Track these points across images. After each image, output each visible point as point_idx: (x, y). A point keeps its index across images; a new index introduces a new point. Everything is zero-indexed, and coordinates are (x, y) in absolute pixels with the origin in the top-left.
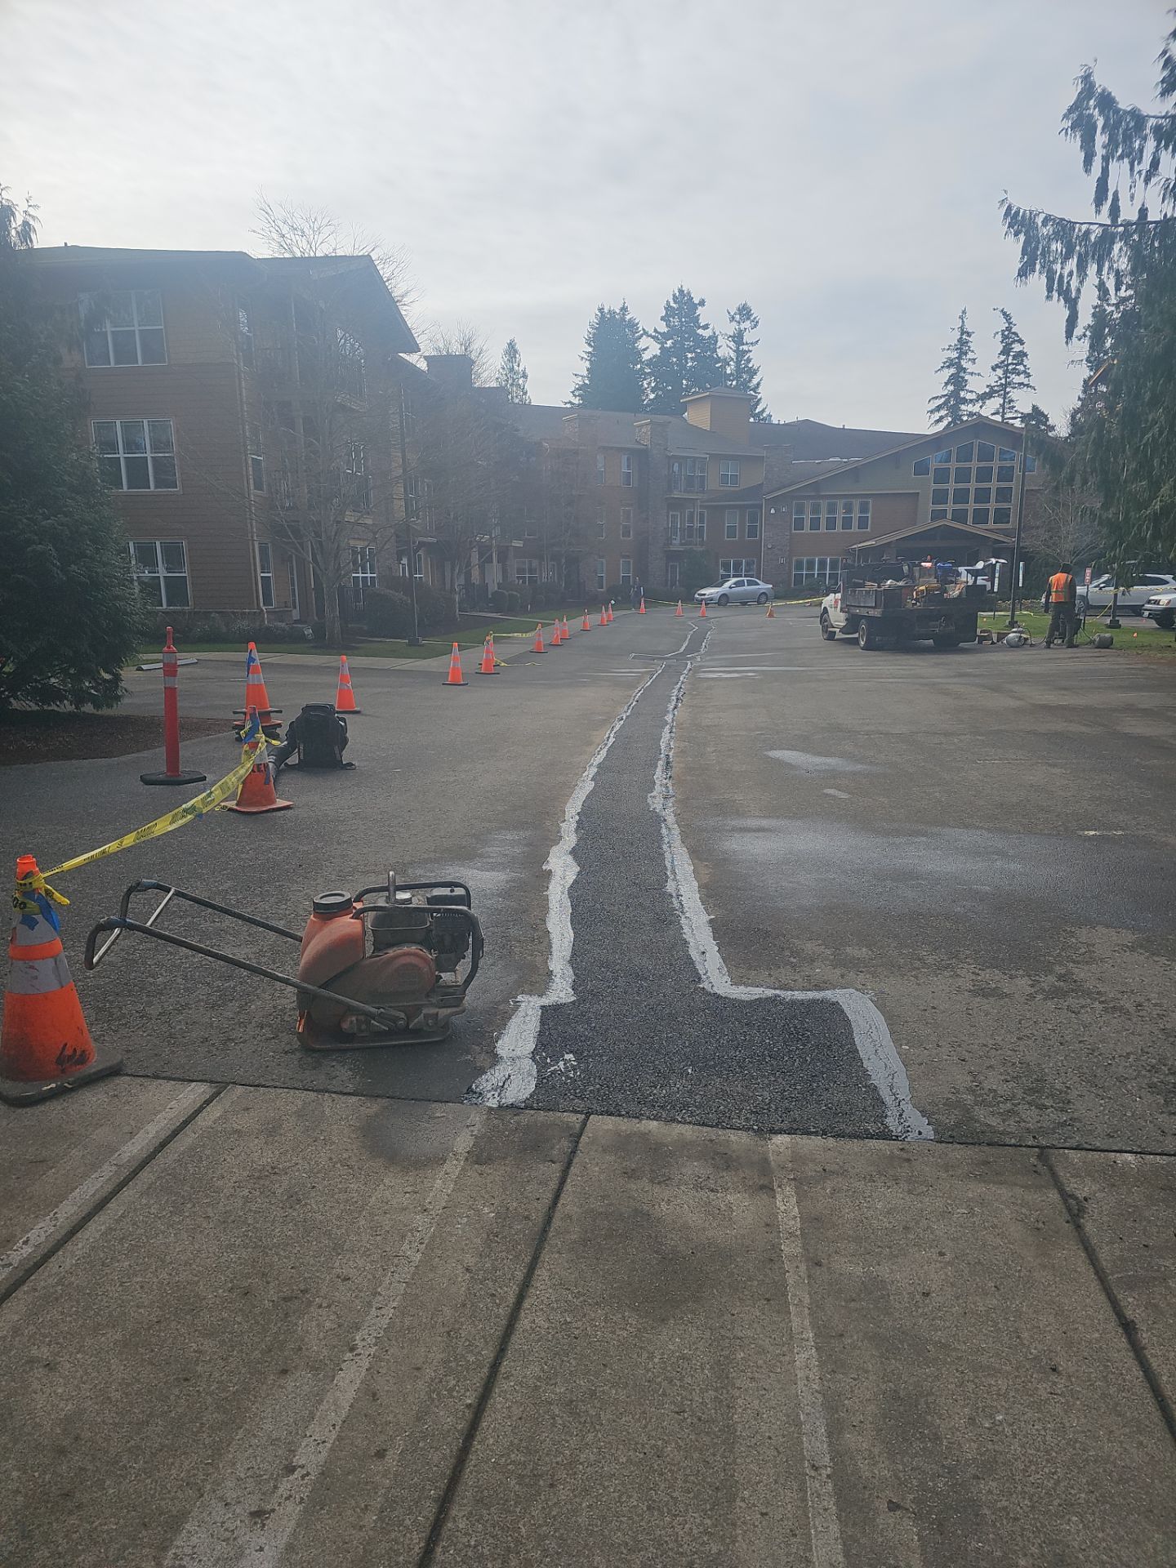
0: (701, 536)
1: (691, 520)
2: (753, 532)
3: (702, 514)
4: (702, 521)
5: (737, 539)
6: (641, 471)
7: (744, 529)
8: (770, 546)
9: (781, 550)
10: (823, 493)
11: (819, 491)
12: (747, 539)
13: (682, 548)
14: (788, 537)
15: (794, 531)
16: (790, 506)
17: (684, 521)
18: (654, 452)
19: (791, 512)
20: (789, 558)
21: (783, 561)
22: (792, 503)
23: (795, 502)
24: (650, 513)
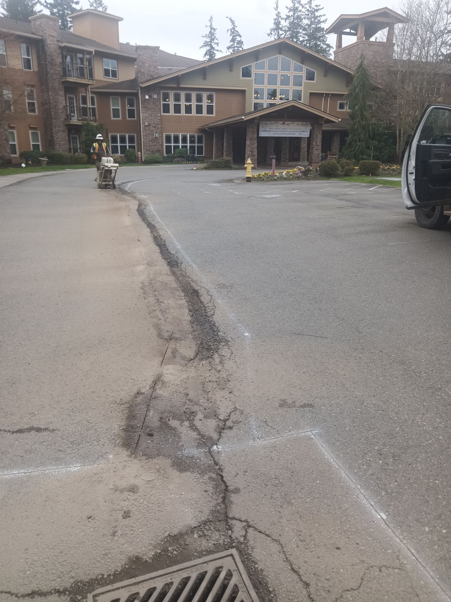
0: (94, 115)
1: (85, 102)
2: (131, 114)
3: (92, 99)
4: (93, 104)
5: (120, 118)
6: (38, 57)
7: (125, 112)
8: (147, 124)
9: (155, 127)
10: (182, 86)
11: (179, 84)
12: (128, 119)
13: (80, 123)
14: (159, 118)
15: (163, 114)
16: (158, 94)
17: (79, 103)
18: (49, 42)
19: (160, 99)
20: (161, 133)
21: (157, 135)
22: (160, 92)
23: (162, 92)
24: (50, 93)
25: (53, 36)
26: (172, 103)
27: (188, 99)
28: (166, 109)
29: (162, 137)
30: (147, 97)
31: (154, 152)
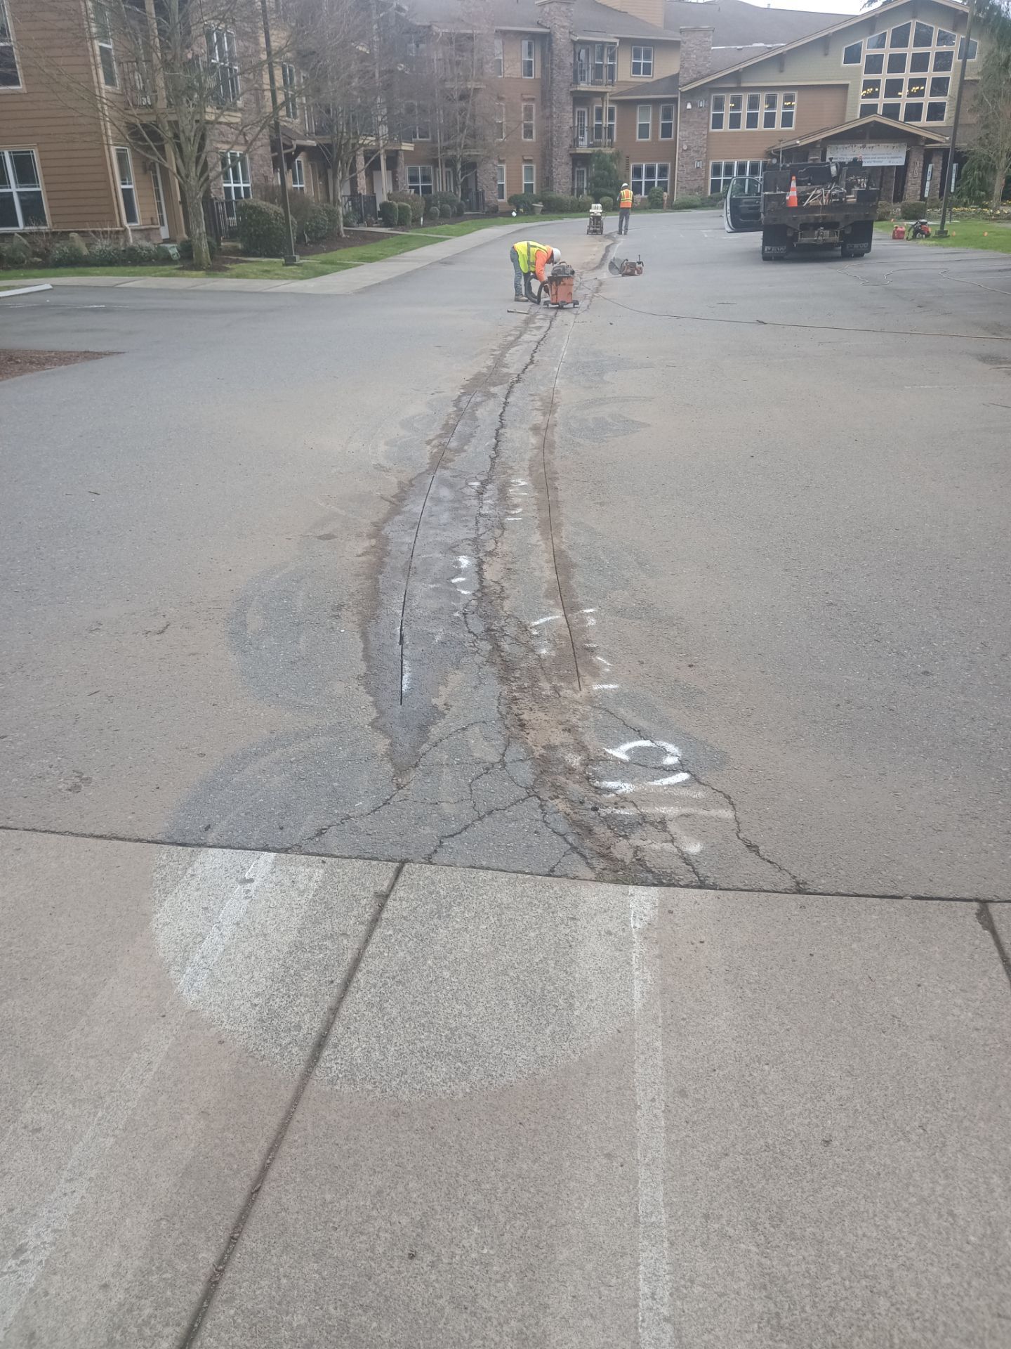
0: (610, 135)
1: (599, 118)
2: (667, 131)
3: (611, 111)
4: (611, 118)
5: (649, 139)
6: (543, 59)
7: (658, 128)
8: (685, 148)
9: (697, 152)
10: (744, 85)
11: (739, 82)
12: (661, 139)
13: (589, 151)
14: (705, 137)
15: (711, 130)
16: (708, 100)
17: (592, 119)
18: (558, 35)
19: (709, 108)
20: (707, 161)
21: (699, 164)
22: (710, 96)
23: (713, 95)
24: (554, 110)
25: (564, 27)
26: (727, 113)
27: (754, 104)
28: (718, 122)
29: (707, 167)
30: (689, 106)
31: (691, 192)
